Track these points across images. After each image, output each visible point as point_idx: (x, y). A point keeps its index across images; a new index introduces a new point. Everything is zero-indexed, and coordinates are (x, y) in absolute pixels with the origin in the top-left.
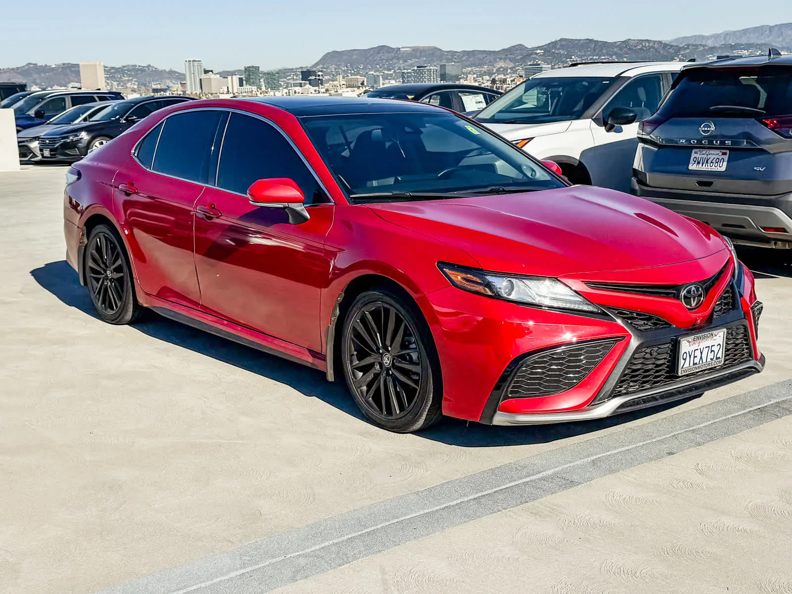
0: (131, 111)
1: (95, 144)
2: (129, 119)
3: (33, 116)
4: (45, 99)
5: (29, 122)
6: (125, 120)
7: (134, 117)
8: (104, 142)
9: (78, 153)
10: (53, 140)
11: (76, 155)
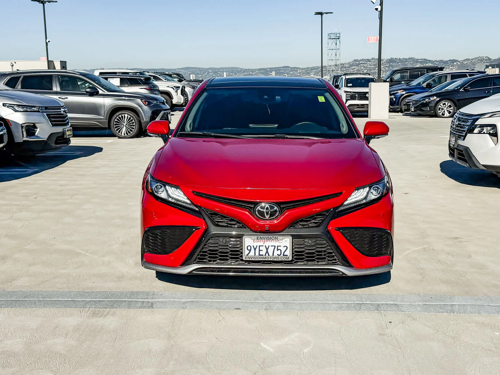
0: (469, 84)
1: (441, 104)
2: (466, 89)
3: (425, 87)
4: (435, 76)
5: (422, 91)
6: (463, 89)
7: (469, 88)
8: (446, 103)
9: (429, 110)
10: (417, 101)
11: (428, 111)
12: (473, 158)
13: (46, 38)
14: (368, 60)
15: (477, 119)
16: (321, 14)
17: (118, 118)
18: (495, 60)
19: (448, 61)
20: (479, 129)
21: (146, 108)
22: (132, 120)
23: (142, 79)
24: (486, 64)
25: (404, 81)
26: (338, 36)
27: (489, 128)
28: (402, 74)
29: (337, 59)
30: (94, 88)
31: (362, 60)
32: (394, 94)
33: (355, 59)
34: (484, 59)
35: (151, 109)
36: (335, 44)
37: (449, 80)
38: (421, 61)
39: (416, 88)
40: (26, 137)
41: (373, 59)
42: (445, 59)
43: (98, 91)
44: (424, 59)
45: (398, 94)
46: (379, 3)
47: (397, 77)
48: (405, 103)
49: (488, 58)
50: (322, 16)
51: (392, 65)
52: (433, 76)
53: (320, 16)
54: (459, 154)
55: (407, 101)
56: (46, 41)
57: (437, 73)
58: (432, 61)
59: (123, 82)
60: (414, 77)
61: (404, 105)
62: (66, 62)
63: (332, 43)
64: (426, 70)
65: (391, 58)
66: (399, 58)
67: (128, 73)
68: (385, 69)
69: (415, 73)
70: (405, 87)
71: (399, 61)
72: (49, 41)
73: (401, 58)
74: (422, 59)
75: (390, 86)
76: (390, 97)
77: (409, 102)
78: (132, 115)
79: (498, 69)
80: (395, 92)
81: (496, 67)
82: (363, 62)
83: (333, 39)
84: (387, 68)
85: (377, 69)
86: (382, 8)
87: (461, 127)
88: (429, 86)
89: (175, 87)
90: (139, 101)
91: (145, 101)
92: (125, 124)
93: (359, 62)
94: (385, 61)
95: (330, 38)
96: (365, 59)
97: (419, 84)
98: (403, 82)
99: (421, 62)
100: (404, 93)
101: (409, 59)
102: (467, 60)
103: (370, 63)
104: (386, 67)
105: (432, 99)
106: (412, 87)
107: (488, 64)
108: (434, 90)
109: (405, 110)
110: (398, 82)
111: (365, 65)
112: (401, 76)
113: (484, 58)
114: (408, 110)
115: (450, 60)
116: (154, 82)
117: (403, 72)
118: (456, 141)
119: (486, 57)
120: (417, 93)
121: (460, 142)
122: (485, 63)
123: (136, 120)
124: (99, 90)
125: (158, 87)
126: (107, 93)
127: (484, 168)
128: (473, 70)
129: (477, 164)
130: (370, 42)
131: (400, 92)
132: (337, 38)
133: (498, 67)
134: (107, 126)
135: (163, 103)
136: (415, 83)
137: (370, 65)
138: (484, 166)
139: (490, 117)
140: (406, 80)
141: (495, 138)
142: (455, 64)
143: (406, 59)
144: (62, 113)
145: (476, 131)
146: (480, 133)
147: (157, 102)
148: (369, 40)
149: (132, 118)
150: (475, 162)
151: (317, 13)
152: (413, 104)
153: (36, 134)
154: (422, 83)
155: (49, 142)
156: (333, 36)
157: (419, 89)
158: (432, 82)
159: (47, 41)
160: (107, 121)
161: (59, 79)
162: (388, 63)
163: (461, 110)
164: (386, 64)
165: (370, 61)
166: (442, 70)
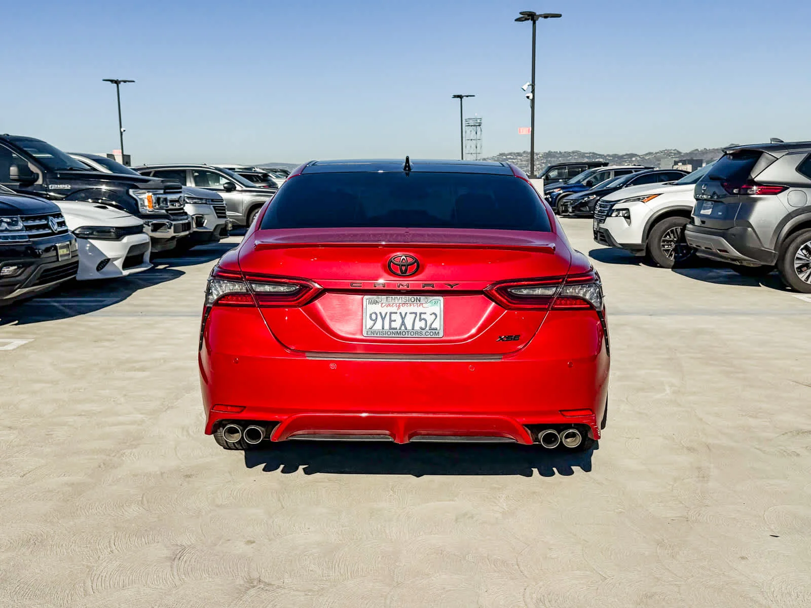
4: (597, 172)
5: (581, 189)
10: (575, 200)
11: (587, 211)
12: (612, 238)
13: (121, 127)
14: (519, 154)
15: (614, 204)
16: (460, 97)
18: (687, 154)
19: (624, 155)
20: (617, 213)
24: (674, 159)
25: (562, 179)
26: (479, 122)
27: (624, 212)
28: (560, 171)
29: (478, 152)
31: (510, 154)
32: (549, 193)
33: (501, 153)
34: (671, 153)
36: (475, 133)
37: (612, 177)
38: (588, 155)
39: (574, 186)
40: (196, 228)
41: (524, 152)
42: (621, 154)
44: (593, 153)
45: (555, 193)
46: (531, 90)
47: (553, 174)
48: (562, 203)
49: (677, 151)
50: (461, 100)
51: (550, 160)
52: (594, 172)
53: (459, 99)
54: (601, 236)
55: (564, 201)
56: (120, 130)
57: (598, 170)
58: (603, 155)
60: (573, 174)
61: (562, 205)
62: (129, 156)
63: (471, 131)
64: (587, 166)
65: (549, 152)
66: (560, 152)
68: (541, 165)
69: (574, 169)
70: (562, 185)
71: (559, 155)
72: (124, 131)
73: (562, 152)
74: (590, 153)
75: (544, 185)
76: (545, 197)
77: (567, 202)
79: (691, 166)
80: (551, 191)
81: (688, 164)
82: (512, 157)
83: (472, 126)
84: (543, 165)
85: (530, 166)
86: (534, 96)
87: (602, 213)
88: (590, 184)
93: (506, 156)
94: (541, 156)
95: (468, 125)
96: (514, 153)
97: (579, 182)
98: (560, 181)
99: (588, 157)
100: (561, 192)
101: (573, 152)
102: (650, 154)
103: (521, 158)
104: (543, 163)
105: (591, 197)
106: (569, 186)
107: (677, 159)
108: (595, 188)
109: (563, 212)
110: (555, 180)
111: (514, 161)
112: (558, 173)
113: (672, 151)
114: (566, 211)
115: (627, 155)
117: (562, 169)
118: (598, 224)
119: (674, 150)
120: (576, 192)
121: (602, 225)
122: (673, 157)
127: (620, 246)
128: (640, 165)
129: (615, 243)
130: (521, 133)
131: (557, 191)
132: (478, 124)
133: (690, 164)
134: (245, 224)
136: (573, 181)
137: (522, 161)
138: (620, 244)
139: (625, 202)
140: (564, 177)
141: (629, 220)
142: (634, 159)
143: (570, 153)
144: (225, 205)
145: (614, 214)
146: (617, 216)
148: (520, 132)
150: (613, 241)
151: (455, 96)
152: (571, 204)
153: (204, 225)
154: (582, 180)
155: (215, 234)
156: (472, 123)
157: (579, 187)
158: (593, 180)
159: (122, 130)
160: (246, 218)
162: (546, 158)
163: (602, 199)
164: (542, 160)
165: (521, 156)
166: (607, 166)
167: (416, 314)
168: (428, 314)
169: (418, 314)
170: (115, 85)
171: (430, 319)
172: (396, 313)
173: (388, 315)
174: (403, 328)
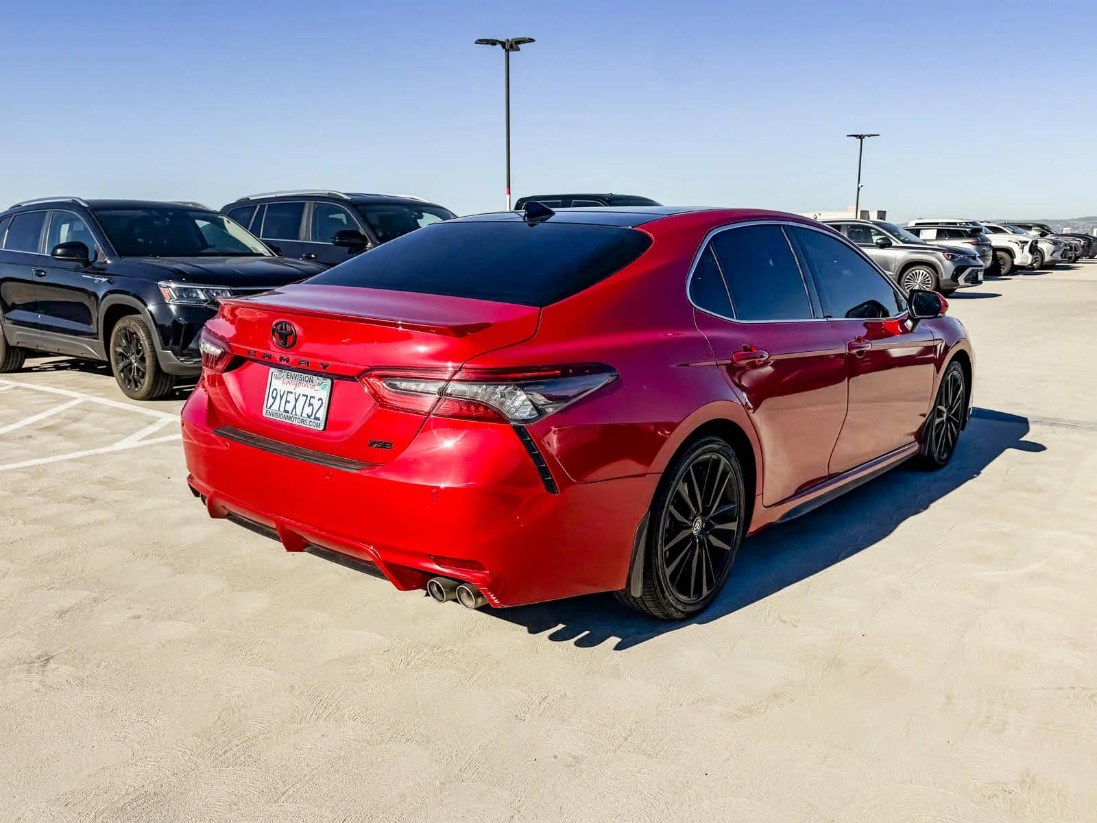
13: (859, 182)
17: (910, 274)
21: (948, 263)
22: (928, 278)
23: (967, 230)
30: (887, 239)
35: (954, 264)
43: (891, 243)
56: (858, 186)
59: (941, 234)
67: (956, 224)
72: (862, 186)
78: (928, 271)
89: (1020, 242)
90: (940, 254)
91: (948, 255)
92: (918, 282)
116: (987, 236)
123: (933, 276)
124: (892, 241)
125: (990, 241)
126: (901, 244)
135: (974, 258)
147: (965, 257)
149: (928, 275)
160: (897, 277)
161: (848, 229)
167: (307, 396)
168: (317, 398)
169: (309, 397)
170: (860, 140)
171: (316, 404)
172: (292, 393)
173: (286, 394)
174: (294, 413)
